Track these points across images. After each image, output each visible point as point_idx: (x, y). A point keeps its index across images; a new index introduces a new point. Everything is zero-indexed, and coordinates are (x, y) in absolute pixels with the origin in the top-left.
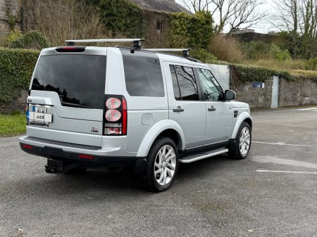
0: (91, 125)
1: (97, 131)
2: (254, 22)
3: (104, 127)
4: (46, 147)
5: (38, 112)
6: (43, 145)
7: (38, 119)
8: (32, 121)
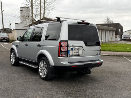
1: (98, 54)
4: (85, 64)
5: (75, 50)
6: (83, 63)
7: (75, 53)
8: (71, 55)
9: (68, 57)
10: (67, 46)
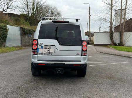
0: (76, 52)
1: (79, 55)
2: (14, 9)
3: (82, 53)
4: (54, 63)
5: (45, 48)
6: (53, 62)
7: (45, 52)
8: (40, 53)
9: (37, 54)
10: (37, 45)
